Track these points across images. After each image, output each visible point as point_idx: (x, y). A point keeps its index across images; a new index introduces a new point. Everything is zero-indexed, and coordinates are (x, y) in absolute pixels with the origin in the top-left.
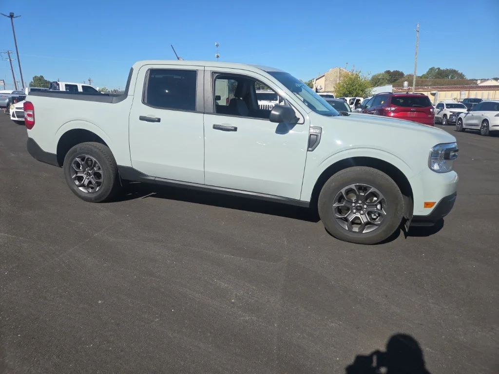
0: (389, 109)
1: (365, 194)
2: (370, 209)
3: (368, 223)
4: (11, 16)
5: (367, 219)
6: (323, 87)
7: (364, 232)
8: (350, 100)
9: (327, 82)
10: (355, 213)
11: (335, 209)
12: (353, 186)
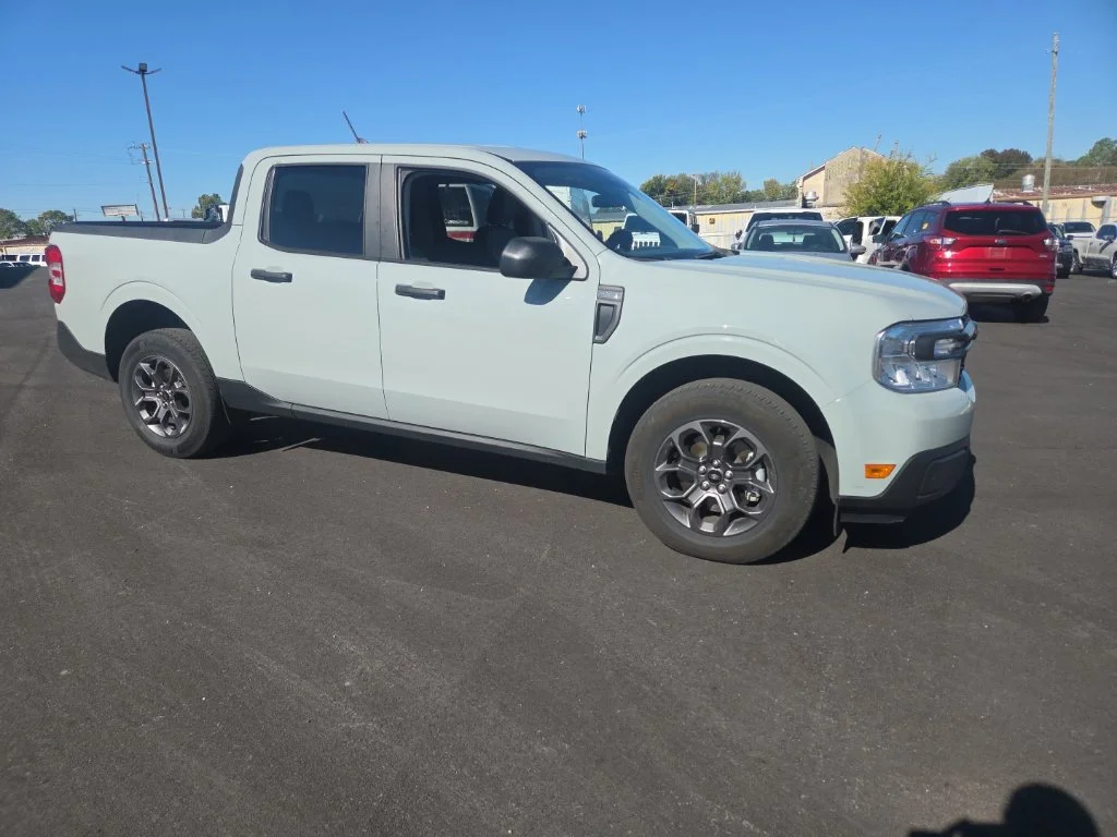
0: (939, 241)
1: (724, 443)
2: (739, 480)
3: (735, 515)
4: (143, 71)
5: (733, 503)
6: (821, 195)
7: (725, 534)
8: (871, 223)
9: (831, 183)
10: (707, 489)
11: (661, 478)
12: (696, 426)
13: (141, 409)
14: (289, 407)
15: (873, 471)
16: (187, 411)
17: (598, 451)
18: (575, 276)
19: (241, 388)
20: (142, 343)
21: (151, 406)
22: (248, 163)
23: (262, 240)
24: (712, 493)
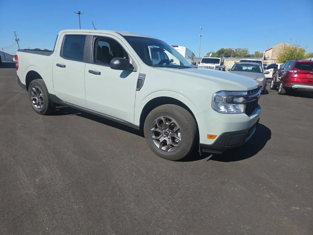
0: (292, 71)
1: (169, 124)
2: (172, 136)
3: (171, 146)
4: (79, 13)
5: (170, 142)
6: (270, 56)
7: (168, 151)
8: (281, 65)
9: (274, 53)
10: (165, 137)
11: (152, 132)
12: (162, 118)
13: (33, 100)
14: (65, 103)
15: (211, 137)
16: (43, 102)
17: (137, 123)
18: (134, 70)
19: (54, 96)
20: (33, 83)
21: (35, 100)
22: (60, 34)
23: (61, 56)
24: (166, 139)
